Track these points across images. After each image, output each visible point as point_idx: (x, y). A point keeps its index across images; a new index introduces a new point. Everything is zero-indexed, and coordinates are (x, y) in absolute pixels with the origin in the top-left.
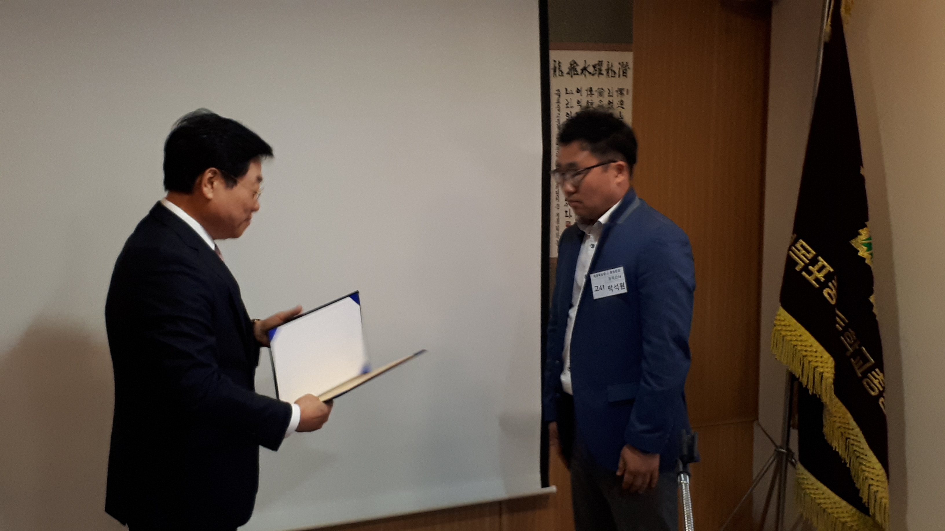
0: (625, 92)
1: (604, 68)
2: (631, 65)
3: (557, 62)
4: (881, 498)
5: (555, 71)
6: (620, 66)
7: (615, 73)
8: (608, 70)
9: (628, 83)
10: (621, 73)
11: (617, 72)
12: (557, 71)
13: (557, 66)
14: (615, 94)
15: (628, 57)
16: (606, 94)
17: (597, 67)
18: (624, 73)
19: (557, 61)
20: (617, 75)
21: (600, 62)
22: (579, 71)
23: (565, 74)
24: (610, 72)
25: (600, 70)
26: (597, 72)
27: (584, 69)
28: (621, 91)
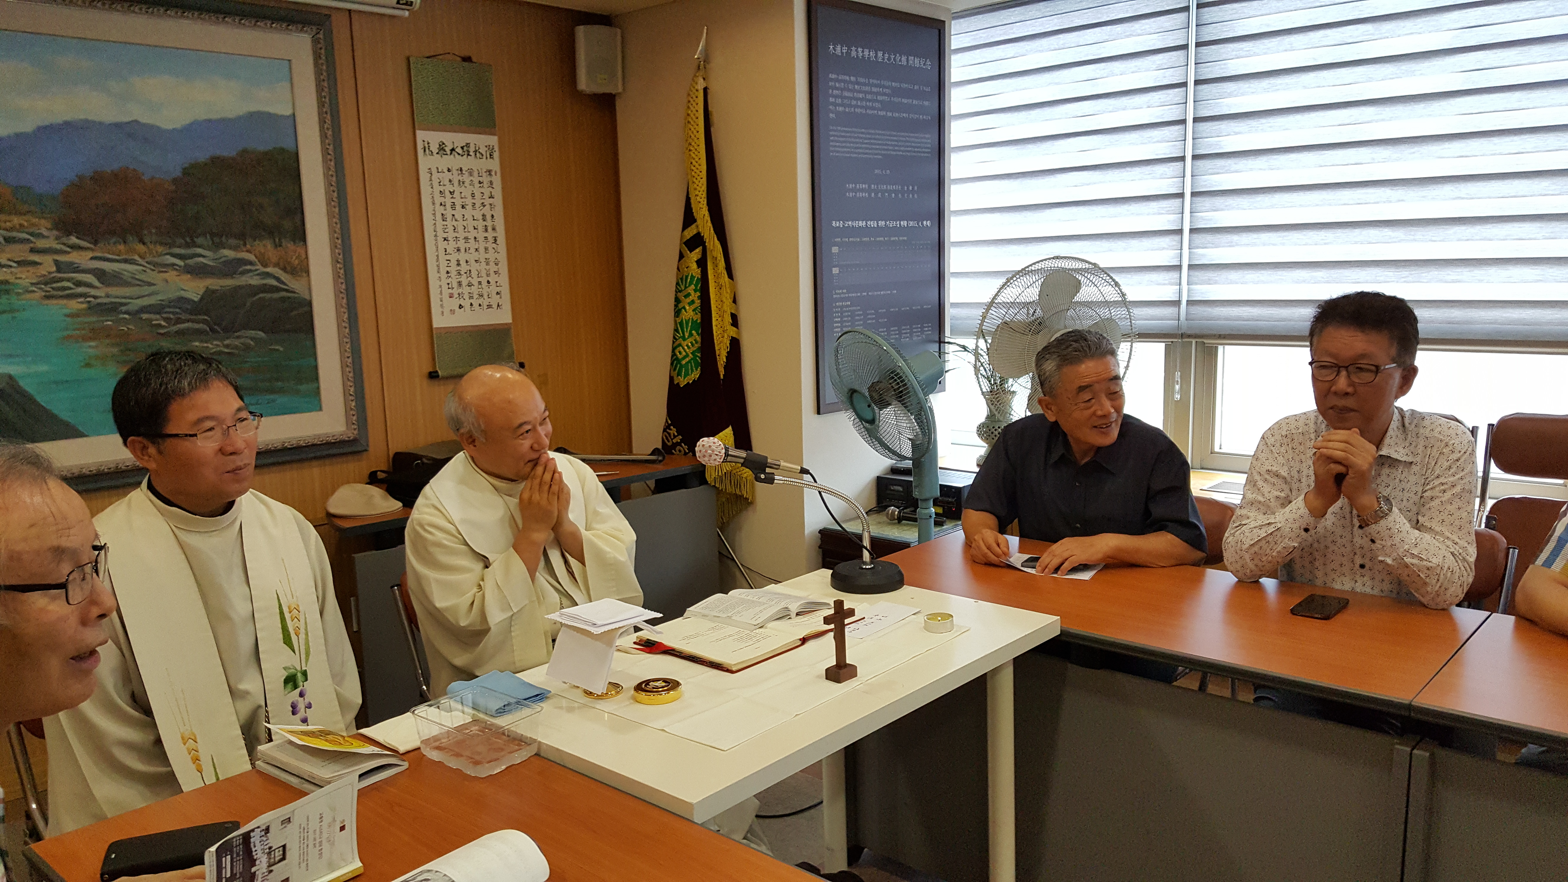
0: (493, 173)
1: (472, 149)
2: (496, 148)
3: (426, 143)
5: (425, 151)
6: (487, 149)
7: (482, 155)
8: (475, 151)
9: (495, 164)
10: (488, 156)
11: (484, 153)
12: (427, 150)
13: (427, 146)
14: (484, 174)
15: (493, 140)
16: (476, 174)
17: (465, 148)
18: (491, 155)
19: (426, 140)
20: (484, 157)
21: (467, 144)
22: (449, 152)
23: (435, 154)
24: (478, 154)
25: (468, 151)
26: (466, 153)
27: (453, 150)
28: (489, 172)
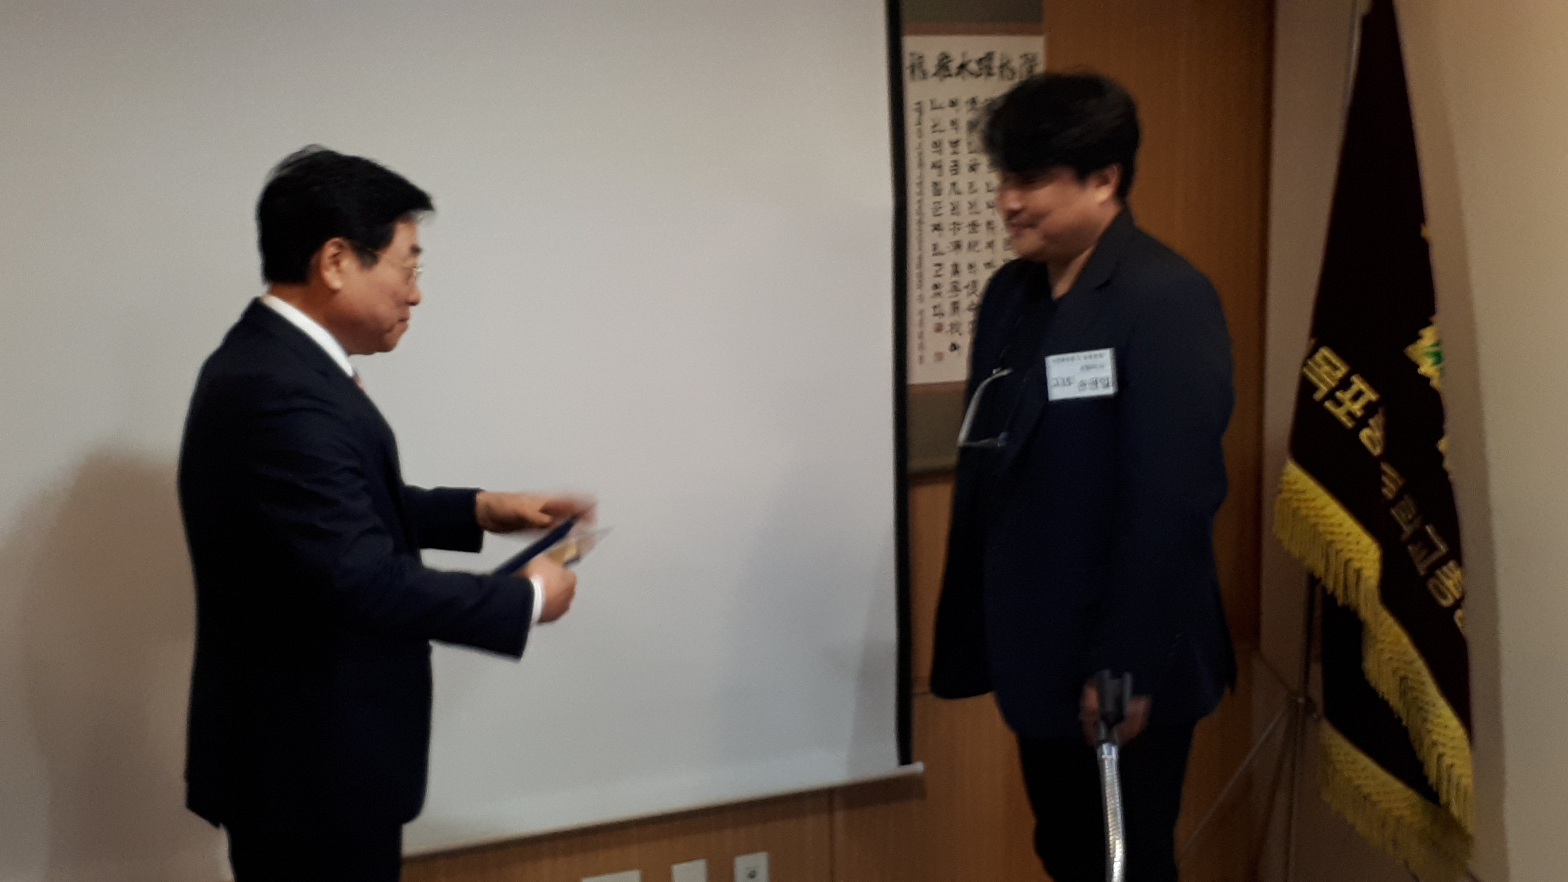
1: (996, 63)
2: (1041, 60)
3: (916, 56)
4: (1460, 776)
5: (913, 72)
6: (1023, 62)
7: (1013, 72)
8: (1002, 69)
11: (1017, 71)
12: (917, 70)
13: (917, 62)
15: (1036, 45)
17: (985, 63)
19: (916, 53)
21: (988, 54)
22: (954, 71)
23: (930, 76)
24: (1006, 72)
25: (989, 68)
26: (985, 72)
27: (962, 67)
